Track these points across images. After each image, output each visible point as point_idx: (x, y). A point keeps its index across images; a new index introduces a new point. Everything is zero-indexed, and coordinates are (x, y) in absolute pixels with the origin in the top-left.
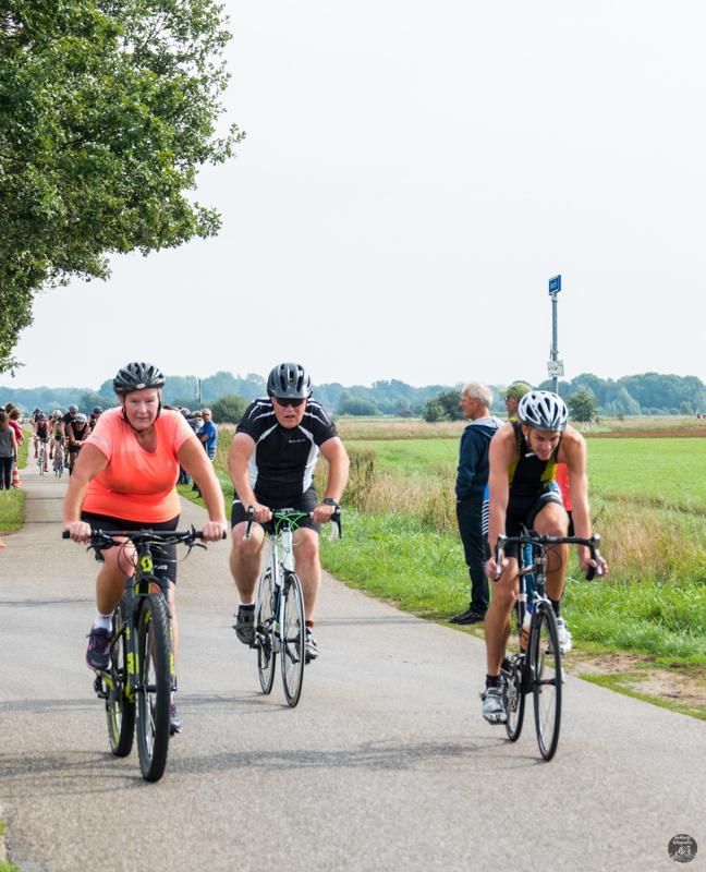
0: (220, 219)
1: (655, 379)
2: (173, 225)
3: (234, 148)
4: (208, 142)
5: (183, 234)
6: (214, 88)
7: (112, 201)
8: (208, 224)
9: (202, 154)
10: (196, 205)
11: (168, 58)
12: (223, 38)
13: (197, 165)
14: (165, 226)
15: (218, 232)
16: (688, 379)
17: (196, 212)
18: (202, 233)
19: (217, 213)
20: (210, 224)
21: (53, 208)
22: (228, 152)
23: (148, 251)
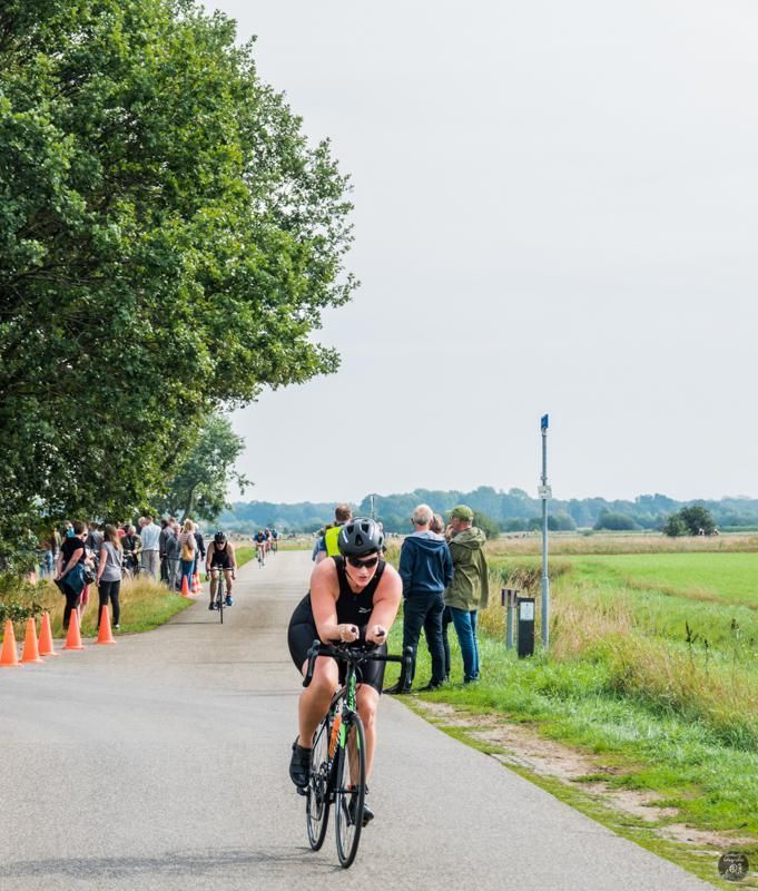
0: (340, 358)
2: (298, 366)
3: (351, 293)
5: (307, 372)
8: (329, 362)
9: (324, 300)
10: (319, 346)
11: (296, 219)
12: (347, 207)
13: (319, 309)
15: (337, 369)
17: (319, 352)
18: (325, 370)
19: (337, 352)
20: (331, 363)
22: (346, 298)
23: (276, 386)
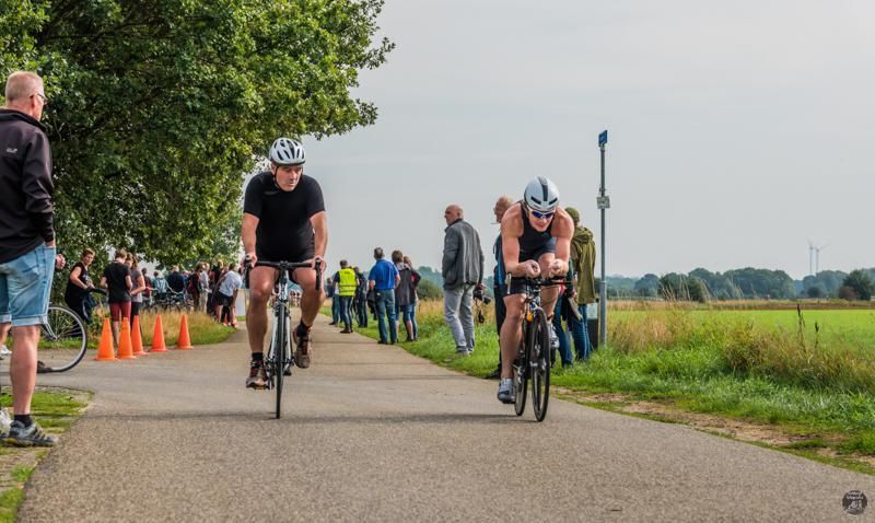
0: (377, 112)
1: (753, 273)
3: (386, 55)
4: (367, 51)
6: (371, 12)
7: (291, 94)
8: (367, 115)
9: (361, 61)
10: (358, 101)
13: (358, 69)
14: (332, 111)
15: (375, 121)
16: (777, 272)
17: (358, 106)
18: (363, 122)
19: (374, 107)
20: (369, 115)
21: (252, 100)
22: (382, 59)
23: (321, 136)
